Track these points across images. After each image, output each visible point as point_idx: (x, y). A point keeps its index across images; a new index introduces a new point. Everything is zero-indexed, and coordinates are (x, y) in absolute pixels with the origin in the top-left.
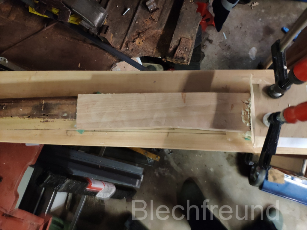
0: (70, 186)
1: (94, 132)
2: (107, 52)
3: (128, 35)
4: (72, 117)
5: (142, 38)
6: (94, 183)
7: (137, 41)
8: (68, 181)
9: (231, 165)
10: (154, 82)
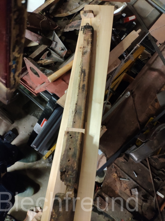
5: (117, 178)
7: (116, 175)
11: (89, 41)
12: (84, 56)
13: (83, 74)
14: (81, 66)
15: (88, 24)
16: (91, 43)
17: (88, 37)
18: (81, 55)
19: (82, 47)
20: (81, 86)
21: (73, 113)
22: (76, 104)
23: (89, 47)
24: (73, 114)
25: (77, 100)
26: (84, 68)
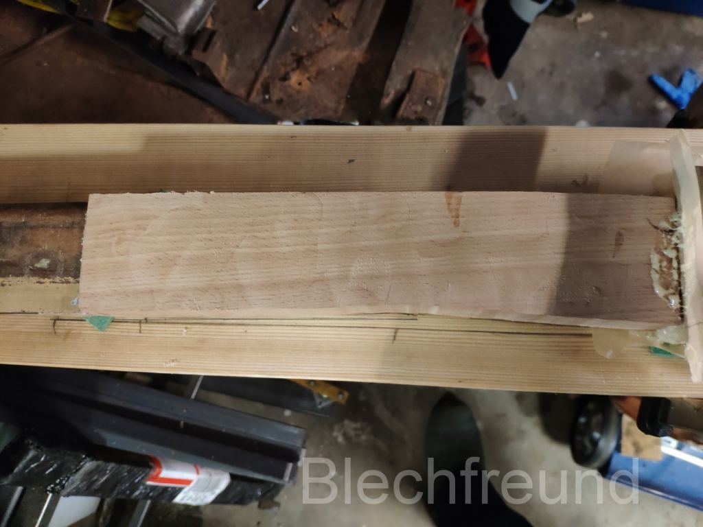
0: (97, 480)
1: (144, 327)
2: (210, 103)
3: (270, 61)
4: (66, 272)
5: (306, 70)
6: (169, 468)
7: (294, 78)
8: (89, 465)
9: (528, 413)
10: (351, 161)
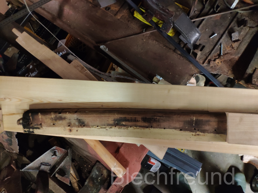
3: (211, 54)
11: (56, 116)
12: (88, 123)
13: (124, 123)
14: (107, 128)
15: (19, 120)
16: (60, 113)
17: (47, 120)
18: (85, 128)
19: (69, 128)
20: (146, 124)
21: (198, 135)
22: (181, 130)
23: (68, 115)
24: (201, 133)
25: (174, 130)
26: (112, 122)
